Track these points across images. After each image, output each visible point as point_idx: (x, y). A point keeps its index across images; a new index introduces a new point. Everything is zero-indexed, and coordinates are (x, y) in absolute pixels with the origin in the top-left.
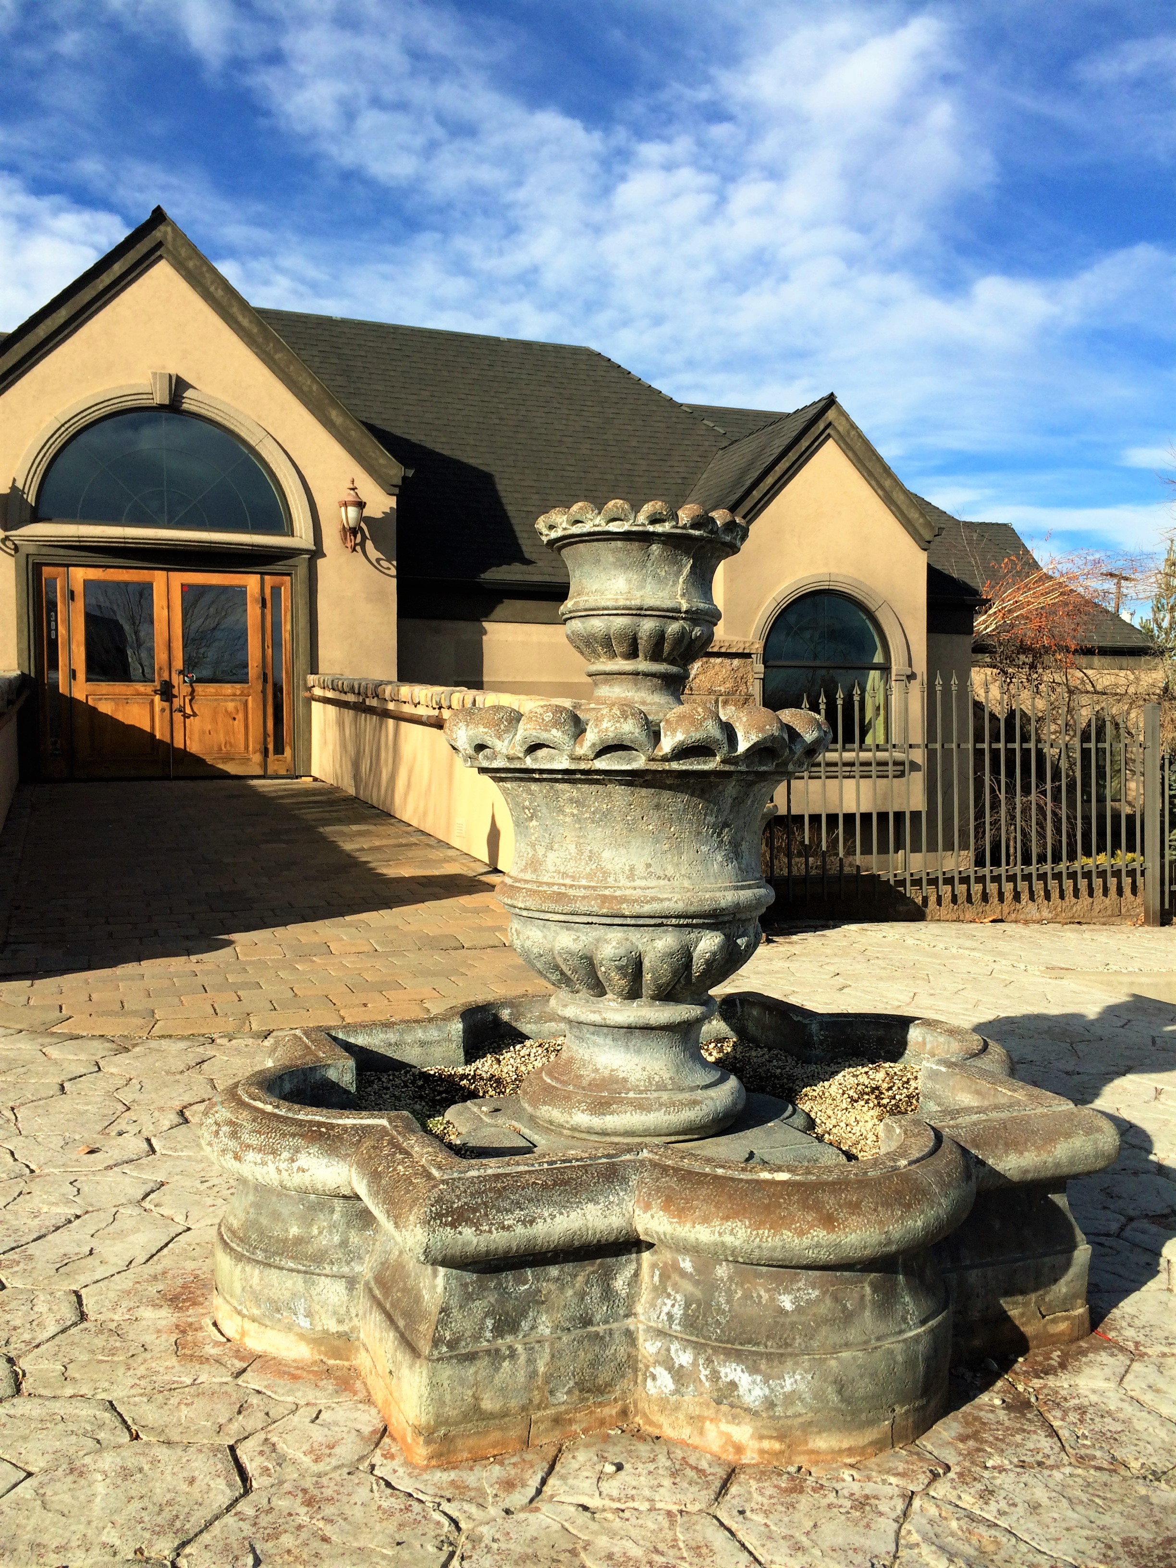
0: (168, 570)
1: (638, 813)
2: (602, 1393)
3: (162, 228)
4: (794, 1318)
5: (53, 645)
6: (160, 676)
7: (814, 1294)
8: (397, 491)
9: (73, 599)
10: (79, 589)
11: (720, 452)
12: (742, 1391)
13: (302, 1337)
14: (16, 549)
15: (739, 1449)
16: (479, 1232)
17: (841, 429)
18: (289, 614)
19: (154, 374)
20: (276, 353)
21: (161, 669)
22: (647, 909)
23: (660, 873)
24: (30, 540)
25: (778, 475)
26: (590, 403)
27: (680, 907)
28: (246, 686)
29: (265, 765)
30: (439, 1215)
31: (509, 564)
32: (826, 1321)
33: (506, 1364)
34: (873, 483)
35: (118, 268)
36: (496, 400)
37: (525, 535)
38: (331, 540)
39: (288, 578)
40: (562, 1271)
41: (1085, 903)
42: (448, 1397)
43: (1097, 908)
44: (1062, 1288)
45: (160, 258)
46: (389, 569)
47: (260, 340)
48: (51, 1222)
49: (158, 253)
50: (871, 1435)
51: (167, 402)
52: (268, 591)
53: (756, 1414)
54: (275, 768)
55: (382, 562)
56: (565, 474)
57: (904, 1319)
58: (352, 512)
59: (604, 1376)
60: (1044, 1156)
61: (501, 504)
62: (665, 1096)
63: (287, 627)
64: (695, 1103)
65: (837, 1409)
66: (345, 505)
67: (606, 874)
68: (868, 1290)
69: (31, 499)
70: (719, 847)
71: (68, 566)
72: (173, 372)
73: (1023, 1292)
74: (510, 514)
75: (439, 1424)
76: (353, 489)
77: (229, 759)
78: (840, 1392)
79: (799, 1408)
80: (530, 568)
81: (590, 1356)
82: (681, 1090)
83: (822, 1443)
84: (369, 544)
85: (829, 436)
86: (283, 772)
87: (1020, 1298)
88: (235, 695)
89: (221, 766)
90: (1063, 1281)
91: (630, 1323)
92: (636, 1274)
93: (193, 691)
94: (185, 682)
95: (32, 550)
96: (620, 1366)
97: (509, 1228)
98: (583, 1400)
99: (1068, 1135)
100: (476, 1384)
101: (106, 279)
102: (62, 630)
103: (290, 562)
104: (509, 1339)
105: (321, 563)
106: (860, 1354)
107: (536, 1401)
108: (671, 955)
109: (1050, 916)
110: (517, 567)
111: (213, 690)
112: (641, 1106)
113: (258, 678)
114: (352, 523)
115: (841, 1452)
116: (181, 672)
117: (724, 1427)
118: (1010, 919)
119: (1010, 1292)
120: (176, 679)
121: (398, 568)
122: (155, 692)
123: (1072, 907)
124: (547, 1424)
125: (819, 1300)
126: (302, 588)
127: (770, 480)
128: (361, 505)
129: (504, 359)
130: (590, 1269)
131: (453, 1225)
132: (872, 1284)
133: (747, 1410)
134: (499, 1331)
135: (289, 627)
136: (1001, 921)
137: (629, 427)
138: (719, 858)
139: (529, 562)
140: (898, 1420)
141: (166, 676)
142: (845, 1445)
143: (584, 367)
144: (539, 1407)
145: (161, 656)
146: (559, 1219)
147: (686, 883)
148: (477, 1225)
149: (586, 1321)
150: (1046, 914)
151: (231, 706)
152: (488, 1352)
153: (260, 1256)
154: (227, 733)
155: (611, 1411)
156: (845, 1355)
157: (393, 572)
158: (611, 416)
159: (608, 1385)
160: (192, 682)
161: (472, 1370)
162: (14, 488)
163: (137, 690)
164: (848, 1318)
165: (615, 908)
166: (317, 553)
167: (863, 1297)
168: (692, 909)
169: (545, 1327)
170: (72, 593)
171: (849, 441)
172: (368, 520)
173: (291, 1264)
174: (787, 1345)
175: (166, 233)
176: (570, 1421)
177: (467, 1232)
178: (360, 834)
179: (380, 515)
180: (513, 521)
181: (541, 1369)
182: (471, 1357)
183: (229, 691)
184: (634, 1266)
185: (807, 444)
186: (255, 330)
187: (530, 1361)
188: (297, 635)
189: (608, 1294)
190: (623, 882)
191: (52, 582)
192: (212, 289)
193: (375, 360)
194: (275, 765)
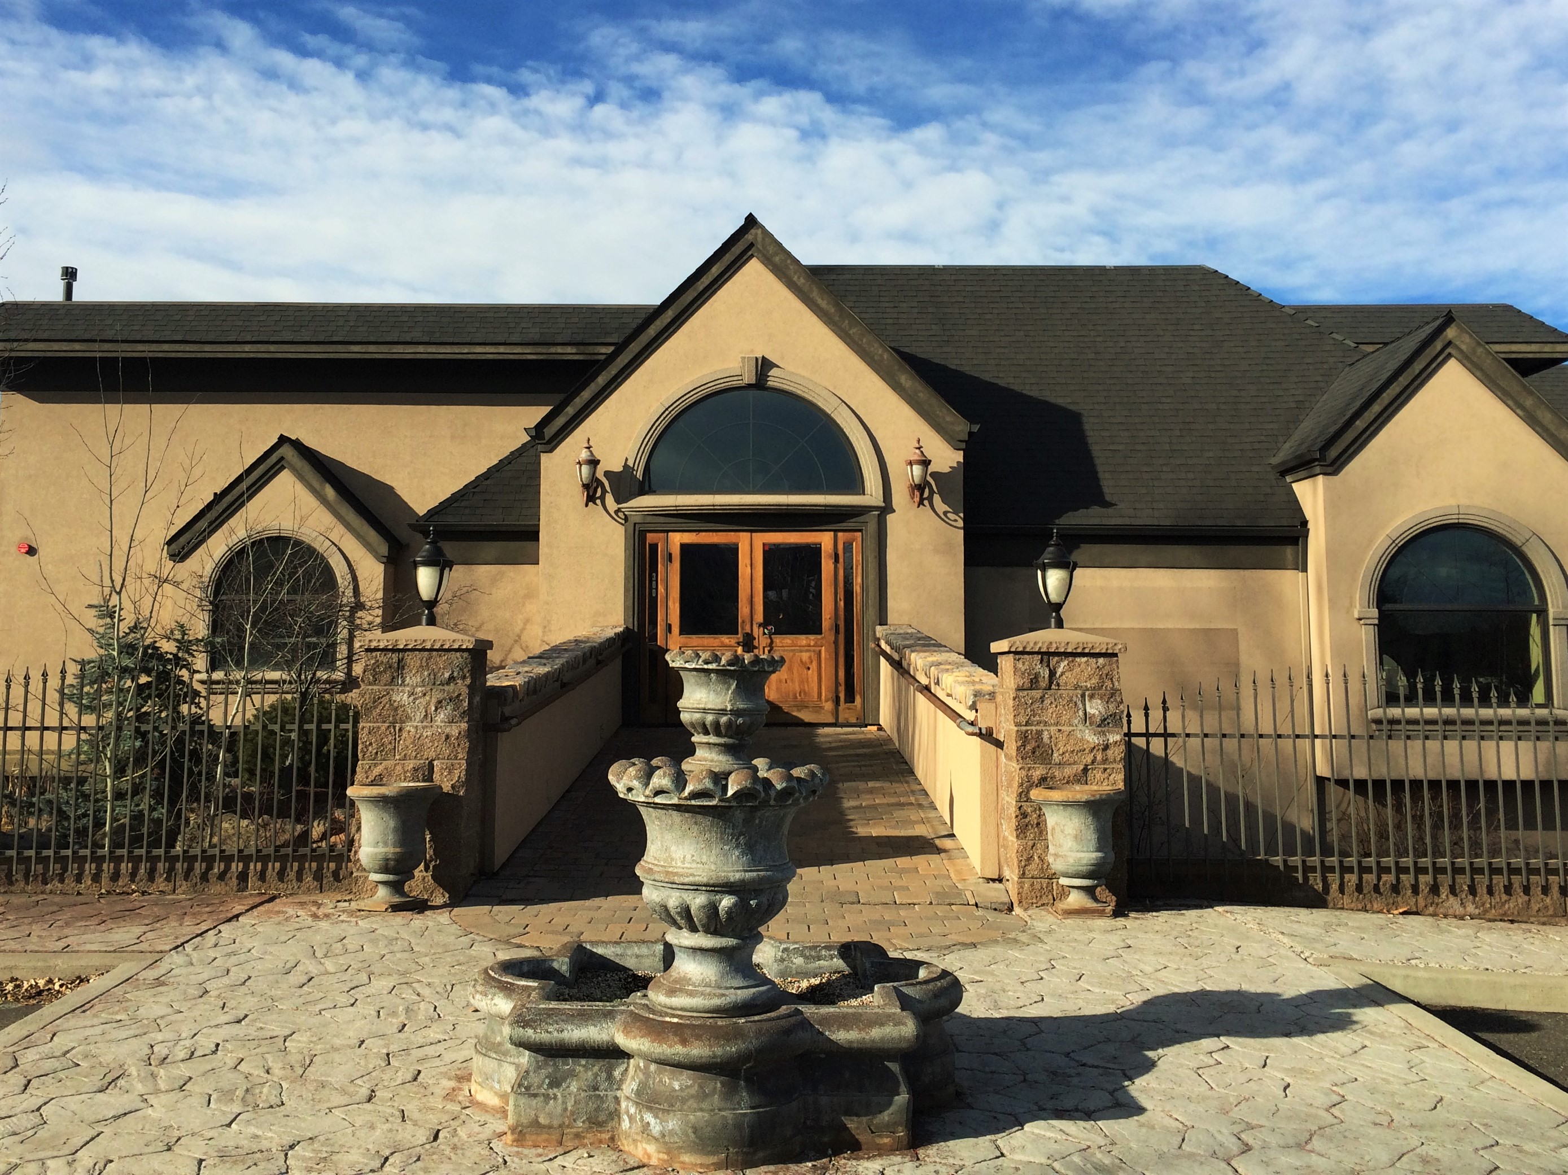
0: (752, 531)
1: (687, 827)
2: (601, 1126)
3: (753, 231)
4: (678, 1093)
5: (654, 601)
6: (743, 629)
7: (690, 1083)
8: (964, 446)
9: (671, 561)
10: (676, 552)
11: (1347, 369)
12: (651, 1127)
13: (496, 1093)
14: (626, 519)
15: (649, 1157)
16: (535, 1032)
17: (1464, 347)
18: (860, 567)
19: (743, 358)
20: (850, 328)
21: (743, 622)
22: (686, 880)
23: (699, 860)
24: (636, 510)
25: (1386, 402)
26: (1197, 327)
27: (705, 880)
28: (819, 637)
29: (836, 713)
30: (517, 1022)
31: (1087, 508)
32: (692, 1096)
33: (552, 1102)
34: (1510, 403)
35: (715, 270)
36: (1092, 333)
37: (1107, 475)
38: (900, 496)
39: (860, 534)
40: (587, 1062)
41: (1520, 901)
42: (523, 1113)
43: (1535, 907)
44: (886, 1116)
45: (752, 256)
46: (956, 521)
47: (837, 318)
48: (429, 1041)
49: (750, 253)
50: (712, 1159)
51: (753, 381)
52: (840, 547)
53: (656, 1139)
54: (847, 716)
55: (949, 515)
56: (1160, 406)
57: (739, 1104)
58: (917, 470)
59: (602, 1117)
60: (863, 1035)
61: (1086, 444)
62: (708, 990)
63: (858, 581)
64: (723, 995)
65: (694, 1142)
66: (911, 463)
67: (672, 859)
68: (719, 1085)
69: (639, 475)
70: (737, 847)
71: (668, 531)
72: (759, 355)
73: (857, 1115)
74: (1095, 454)
75: (517, 1126)
76: (919, 448)
77: (802, 706)
78: (694, 1133)
79: (676, 1139)
80: (1110, 511)
81: (595, 1106)
82: (720, 988)
83: (687, 1158)
84: (937, 498)
85: (1449, 356)
86: (853, 720)
87: (855, 1119)
88: (809, 646)
89: (795, 714)
90: (886, 1113)
91: (619, 1093)
92: (626, 1070)
93: (772, 642)
94: (764, 634)
95: (638, 520)
96: (610, 1114)
97: (550, 1033)
98: (591, 1128)
99: (882, 1025)
100: (537, 1109)
101: (705, 281)
102: (661, 589)
103: (861, 519)
104: (555, 1090)
105: (890, 518)
106: (706, 1115)
107: (567, 1123)
108: (704, 907)
109: (1477, 911)
110: (1096, 510)
111: (789, 641)
112: (691, 994)
113: (830, 630)
114: (917, 481)
115: (696, 1165)
116: (760, 625)
117: (645, 1145)
118: (1427, 912)
119: (849, 1113)
120: (757, 632)
121: (964, 520)
122: (738, 643)
123: (1503, 904)
124: (572, 1136)
125: (691, 1086)
126: (872, 544)
127: (1376, 408)
128: (925, 463)
129: (1107, 288)
130: (601, 1063)
131: (523, 1027)
132: (721, 1083)
133: (654, 1138)
134: (551, 1085)
135: (859, 580)
136: (1417, 913)
137: (1240, 349)
138: (737, 853)
139: (1109, 505)
140: (731, 1155)
141: (748, 630)
142: (699, 1162)
143: (1197, 288)
144: (568, 1127)
145: (744, 610)
146: (575, 1031)
147: (713, 867)
148: (535, 1029)
149: (596, 1088)
150: (1471, 908)
151: (805, 656)
152: (543, 1094)
153: (484, 1051)
154: (801, 682)
155: (606, 1136)
156: (699, 1114)
157: (960, 523)
158: (1222, 339)
159: (603, 1122)
160: (770, 634)
161: (535, 1101)
162: (626, 466)
163: (722, 642)
164: (706, 1096)
165: (672, 879)
166: (887, 508)
167: (715, 1088)
168: (712, 882)
169: (574, 1087)
170: (670, 554)
171: (1475, 359)
172: (934, 475)
173: (494, 1056)
174: (673, 1106)
175: (756, 234)
176: (584, 1138)
177: (530, 1032)
178: (871, 791)
179: (947, 470)
180: (1097, 461)
181: (569, 1108)
182: (535, 1096)
183: (804, 642)
184: (625, 1065)
185: (1421, 367)
186: (833, 310)
187: (564, 1103)
188: (867, 587)
189: (610, 1077)
190: (679, 864)
191: (654, 547)
192: (795, 278)
193: (973, 305)
194: (846, 713)
